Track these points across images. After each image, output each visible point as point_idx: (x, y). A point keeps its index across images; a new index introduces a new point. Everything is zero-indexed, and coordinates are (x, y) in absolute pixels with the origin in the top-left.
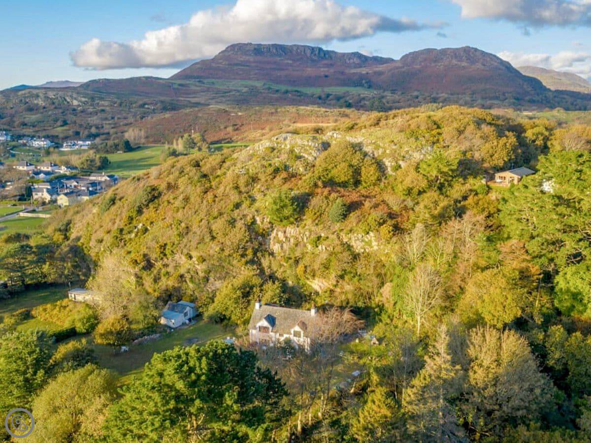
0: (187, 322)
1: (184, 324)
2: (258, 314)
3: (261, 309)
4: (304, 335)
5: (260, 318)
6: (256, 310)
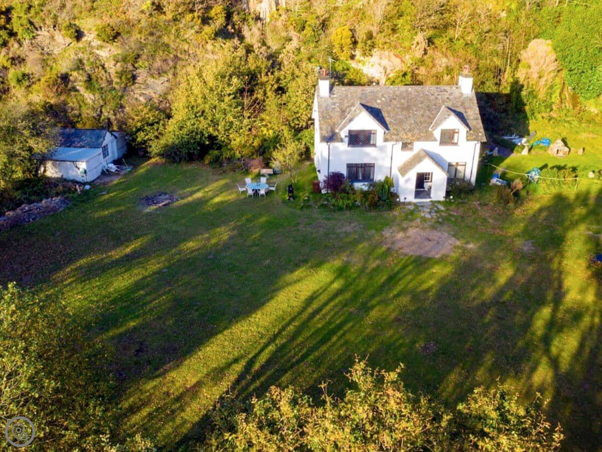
0: (113, 168)
1: (105, 173)
2: (333, 106)
3: (335, 96)
4: (467, 136)
5: (339, 114)
6: (323, 99)
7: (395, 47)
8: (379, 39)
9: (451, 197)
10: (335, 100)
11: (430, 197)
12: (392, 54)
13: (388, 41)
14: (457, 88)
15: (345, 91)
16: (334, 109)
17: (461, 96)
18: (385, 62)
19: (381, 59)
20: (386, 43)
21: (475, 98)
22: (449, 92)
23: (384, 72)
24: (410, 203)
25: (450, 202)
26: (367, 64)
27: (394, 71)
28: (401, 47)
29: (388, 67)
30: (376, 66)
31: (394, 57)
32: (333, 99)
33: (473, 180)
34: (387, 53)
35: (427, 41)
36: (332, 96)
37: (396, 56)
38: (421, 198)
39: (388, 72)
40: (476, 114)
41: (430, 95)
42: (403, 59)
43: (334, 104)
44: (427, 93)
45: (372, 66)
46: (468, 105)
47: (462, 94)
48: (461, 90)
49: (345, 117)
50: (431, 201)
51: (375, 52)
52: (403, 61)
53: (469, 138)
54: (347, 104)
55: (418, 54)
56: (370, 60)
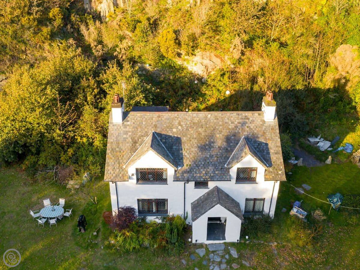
2: (125, 136)
3: (128, 123)
4: (265, 175)
5: (131, 145)
6: (115, 127)
7: (216, 49)
8: (202, 41)
9: (247, 237)
10: (128, 129)
11: (224, 238)
12: (212, 55)
13: (209, 43)
14: (259, 114)
15: (141, 117)
16: (125, 139)
17: (262, 125)
18: (206, 62)
19: (203, 58)
20: (207, 44)
21: (277, 127)
22: (251, 119)
23: (205, 70)
24: (201, 246)
25: (245, 243)
26: (191, 62)
27: (215, 69)
28: (221, 48)
29: (209, 66)
30: (199, 65)
31: (215, 57)
32: (125, 127)
33: (272, 213)
34: (208, 54)
35: (243, 44)
36: (125, 123)
37: (217, 56)
38: (214, 239)
39: (209, 70)
40: (277, 146)
41: (230, 123)
42: (223, 58)
43: (126, 133)
44: (227, 121)
45: (196, 64)
46: (269, 136)
47: (264, 122)
48: (263, 117)
49: (136, 150)
50: (225, 243)
51: (198, 52)
52: (222, 60)
53: (267, 177)
54: (140, 134)
55: (237, 55)
56: (194, 60)
